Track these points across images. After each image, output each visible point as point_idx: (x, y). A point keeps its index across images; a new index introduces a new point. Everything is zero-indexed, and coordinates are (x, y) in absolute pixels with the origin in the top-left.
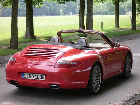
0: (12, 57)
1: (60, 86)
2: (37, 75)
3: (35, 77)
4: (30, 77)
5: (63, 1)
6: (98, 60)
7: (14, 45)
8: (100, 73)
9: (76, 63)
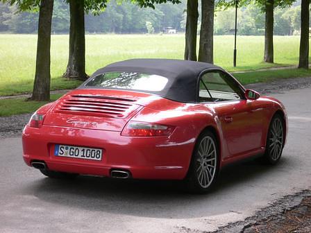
0: (35, 113)
1: (131, 174)
2: (86, 149)
3: (81, 153)
4: (72, 153)
5: (150, 2)
6: (211, 124)
7: (41, 93)
8: (215, 150)
9: (166, 128)
